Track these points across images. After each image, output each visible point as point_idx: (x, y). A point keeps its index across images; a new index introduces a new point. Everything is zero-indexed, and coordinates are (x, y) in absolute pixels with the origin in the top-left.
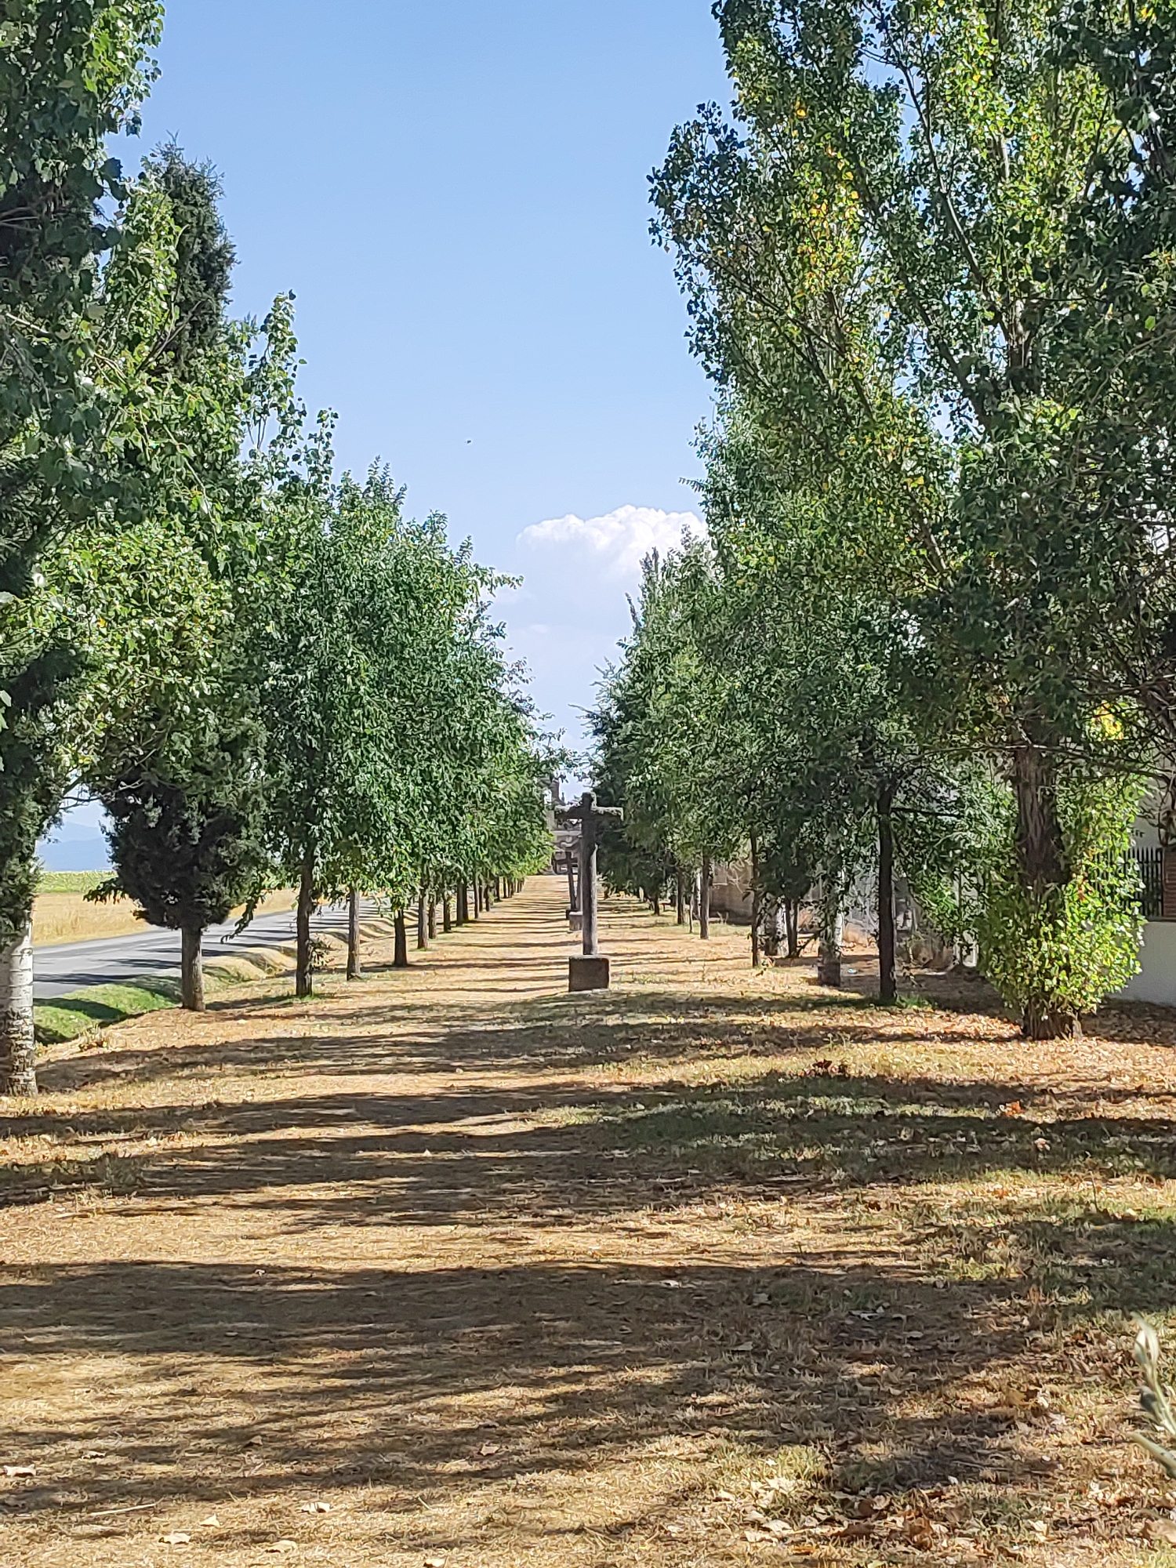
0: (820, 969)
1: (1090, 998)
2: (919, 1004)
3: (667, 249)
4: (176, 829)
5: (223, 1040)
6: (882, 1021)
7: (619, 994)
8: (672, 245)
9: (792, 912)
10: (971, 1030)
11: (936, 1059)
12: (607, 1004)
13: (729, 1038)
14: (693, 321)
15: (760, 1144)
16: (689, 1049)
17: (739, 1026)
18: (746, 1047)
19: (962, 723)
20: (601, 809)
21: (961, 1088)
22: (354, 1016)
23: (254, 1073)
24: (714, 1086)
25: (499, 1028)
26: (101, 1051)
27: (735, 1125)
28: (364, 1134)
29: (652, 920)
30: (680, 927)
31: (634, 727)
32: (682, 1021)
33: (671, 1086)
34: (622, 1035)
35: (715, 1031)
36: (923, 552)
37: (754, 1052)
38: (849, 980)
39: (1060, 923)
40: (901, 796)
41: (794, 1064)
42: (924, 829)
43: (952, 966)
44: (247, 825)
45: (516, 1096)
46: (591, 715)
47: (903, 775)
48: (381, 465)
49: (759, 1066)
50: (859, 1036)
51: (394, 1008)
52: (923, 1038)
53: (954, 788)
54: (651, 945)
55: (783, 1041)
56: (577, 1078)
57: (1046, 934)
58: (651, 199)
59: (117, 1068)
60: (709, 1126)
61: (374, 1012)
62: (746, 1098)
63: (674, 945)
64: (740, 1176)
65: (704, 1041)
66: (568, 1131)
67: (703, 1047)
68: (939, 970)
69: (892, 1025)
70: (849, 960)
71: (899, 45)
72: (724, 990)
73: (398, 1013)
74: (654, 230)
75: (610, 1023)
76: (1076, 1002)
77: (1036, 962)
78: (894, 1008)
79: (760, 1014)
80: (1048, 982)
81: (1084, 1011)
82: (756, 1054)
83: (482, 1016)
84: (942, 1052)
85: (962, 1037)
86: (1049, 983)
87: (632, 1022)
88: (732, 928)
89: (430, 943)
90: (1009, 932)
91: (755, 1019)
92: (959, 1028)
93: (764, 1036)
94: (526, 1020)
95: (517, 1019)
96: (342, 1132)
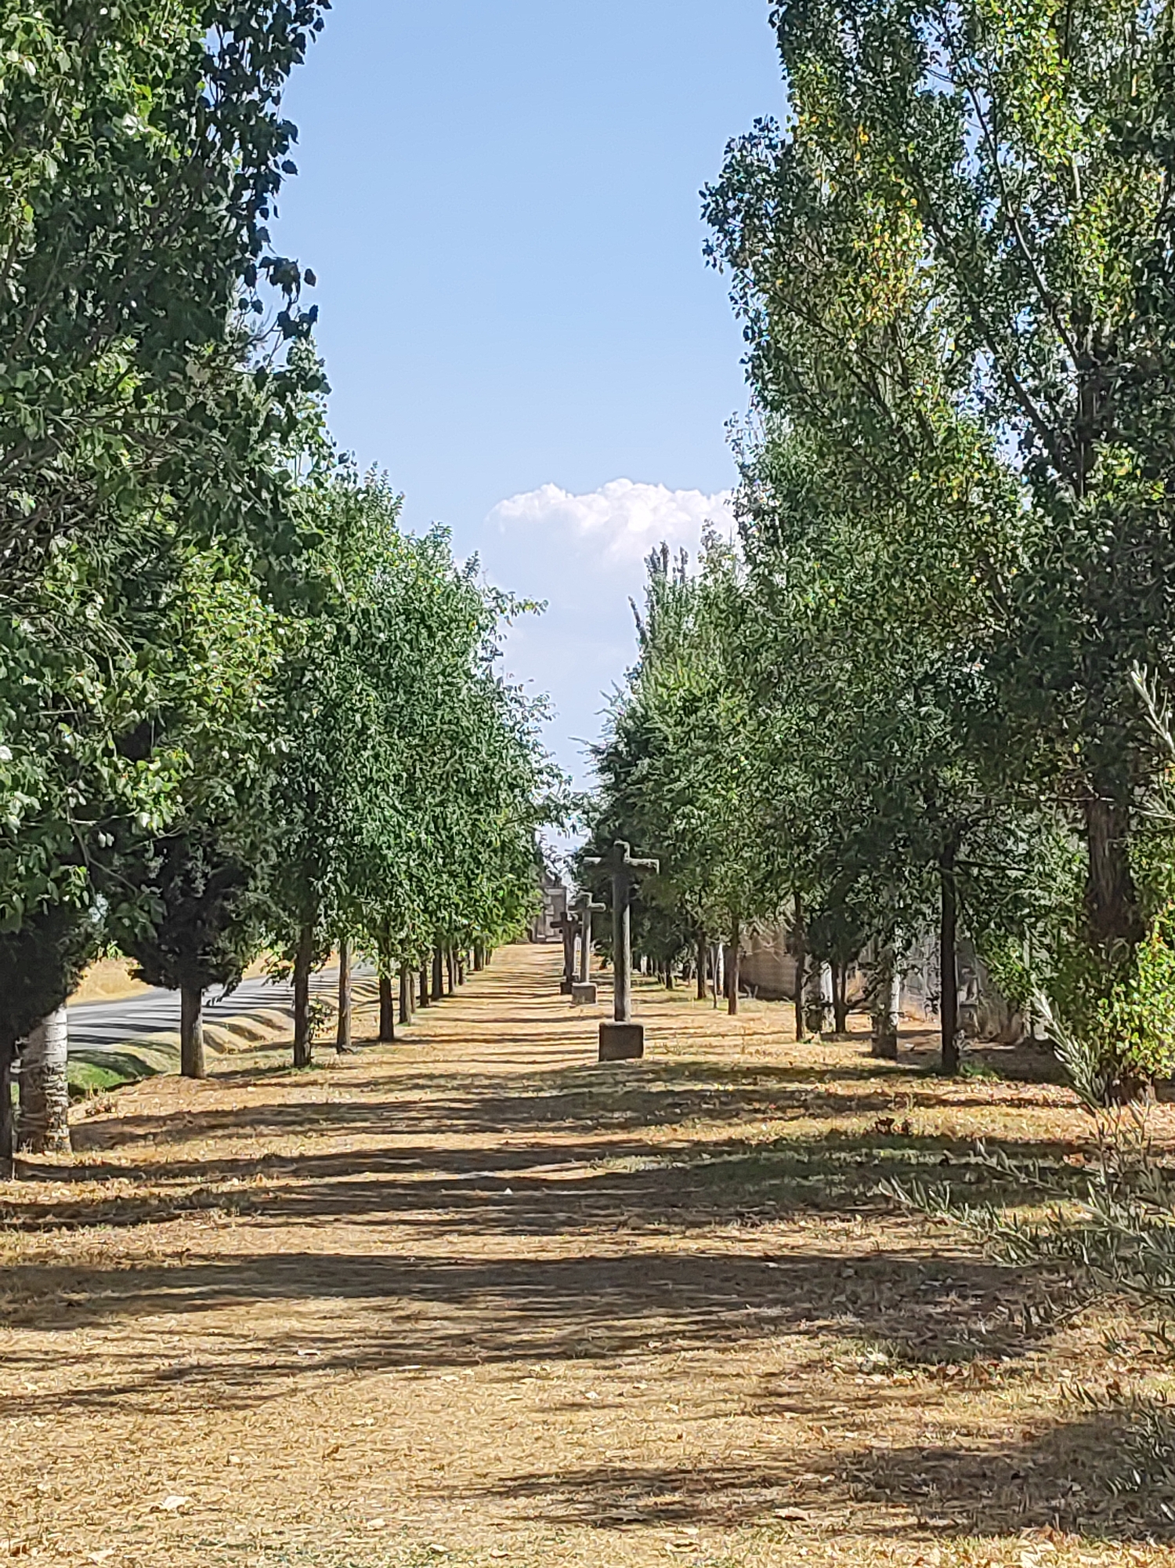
0: (874, 1040)
1: (1164, 1061)
2: (984, 1074)
3: (721, 271)
4: (178, 880)
5: (241, 1106)
6: (946, 1089)
7: (654, 1063)
8: (727, 266)
9: (839, 981)
10: (1040, 1098)
11: (1001, 1120)
12: (646, 1072)
13: (784, 1103)
14: (749, 348)
15: (832, 1184)
16: (742, 1114)
17: (793, 1092)
18: (802, 1111)
19: (1030, 773)
20: (636, 862)
21: (1027, 1144)
22: (373, 1084)
23: (295, 1133)
24: (776, 1141)
25: (534, 1095)
26: (112, 1116)
27: (805, 1171)
28: (438, 1178)
29: (667, 994)
30: (701, 1002)
31: (651, 766)
32: (730, 1088)
33: (730, 1142)
34: (670, 1100)
35: (768, 1096)
36: (988, 593)
37: (810, 1115)
38: (905, 1053)
39: (1133, 983)
40: (964, 849)
41: (855, 1124)
42: (988, 884)
43: (1021, 1040)
44: (254, 877)
45: (577, 1150)
46: (596, 751)
47: (966, 827)
48: (379, 471)
49: (821, 1126)
50: (922, 1101)
51: (412, 1077)
52: (988, 1103)
53: (1023, 840)
54: (672, 1020)
55: (841, 1106)
56: (634, 1136)
57: (1117, 994)
58: (703, 216)
59: (140, 1131)
60: (778, 1170)
61: (393, 1081)
62: (810, 1151)
63: (700, 1020)
64: (816, 1206)
65: (757, 1106)
66: (638, 1175)
67: (757, 1111)
68: (1007, 1044)
69: (956, 1092)
70: (907, 1035)
71: (965, 64)
72: (770, 1061)
73: (421, 1082)
74: (708, 251)
75: (654, 1090)
76: (1150, 1066)
77: (1108, 1024)
78: (958, 1078)
79: (812, 1083)
80: (1120, 1044)
81: (1159, 1076)
82: (814, 1116)
83: (511, 1084)
84: (1008, 1115)
85: (1030, 1102)
86: (1121, 1046)
87: (677, 1088)
88: (763, 1004)
89: (413, 1018)
90: (1080, 992)
91: (809, 1087)
92: (1027, 1096)
93: (820, 1102)
94: (562, 1088)
95: (551, 1087)
96: (416, 1177)
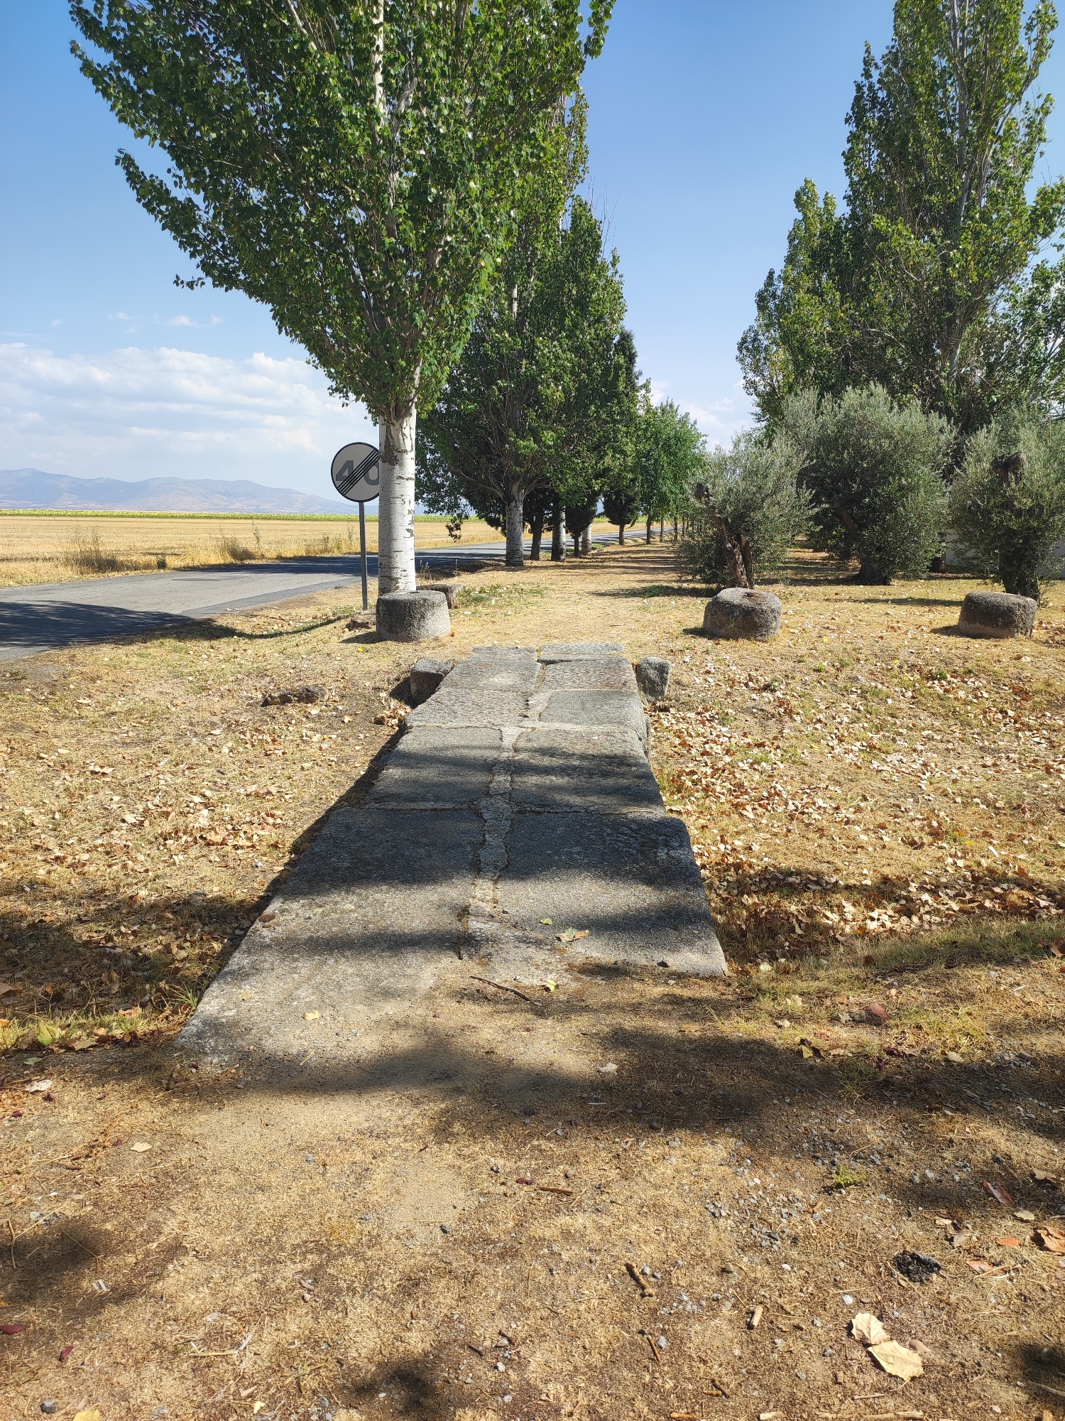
4: (619, 501)
14: (744, 381)
44: (636, 500)
